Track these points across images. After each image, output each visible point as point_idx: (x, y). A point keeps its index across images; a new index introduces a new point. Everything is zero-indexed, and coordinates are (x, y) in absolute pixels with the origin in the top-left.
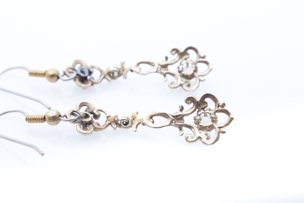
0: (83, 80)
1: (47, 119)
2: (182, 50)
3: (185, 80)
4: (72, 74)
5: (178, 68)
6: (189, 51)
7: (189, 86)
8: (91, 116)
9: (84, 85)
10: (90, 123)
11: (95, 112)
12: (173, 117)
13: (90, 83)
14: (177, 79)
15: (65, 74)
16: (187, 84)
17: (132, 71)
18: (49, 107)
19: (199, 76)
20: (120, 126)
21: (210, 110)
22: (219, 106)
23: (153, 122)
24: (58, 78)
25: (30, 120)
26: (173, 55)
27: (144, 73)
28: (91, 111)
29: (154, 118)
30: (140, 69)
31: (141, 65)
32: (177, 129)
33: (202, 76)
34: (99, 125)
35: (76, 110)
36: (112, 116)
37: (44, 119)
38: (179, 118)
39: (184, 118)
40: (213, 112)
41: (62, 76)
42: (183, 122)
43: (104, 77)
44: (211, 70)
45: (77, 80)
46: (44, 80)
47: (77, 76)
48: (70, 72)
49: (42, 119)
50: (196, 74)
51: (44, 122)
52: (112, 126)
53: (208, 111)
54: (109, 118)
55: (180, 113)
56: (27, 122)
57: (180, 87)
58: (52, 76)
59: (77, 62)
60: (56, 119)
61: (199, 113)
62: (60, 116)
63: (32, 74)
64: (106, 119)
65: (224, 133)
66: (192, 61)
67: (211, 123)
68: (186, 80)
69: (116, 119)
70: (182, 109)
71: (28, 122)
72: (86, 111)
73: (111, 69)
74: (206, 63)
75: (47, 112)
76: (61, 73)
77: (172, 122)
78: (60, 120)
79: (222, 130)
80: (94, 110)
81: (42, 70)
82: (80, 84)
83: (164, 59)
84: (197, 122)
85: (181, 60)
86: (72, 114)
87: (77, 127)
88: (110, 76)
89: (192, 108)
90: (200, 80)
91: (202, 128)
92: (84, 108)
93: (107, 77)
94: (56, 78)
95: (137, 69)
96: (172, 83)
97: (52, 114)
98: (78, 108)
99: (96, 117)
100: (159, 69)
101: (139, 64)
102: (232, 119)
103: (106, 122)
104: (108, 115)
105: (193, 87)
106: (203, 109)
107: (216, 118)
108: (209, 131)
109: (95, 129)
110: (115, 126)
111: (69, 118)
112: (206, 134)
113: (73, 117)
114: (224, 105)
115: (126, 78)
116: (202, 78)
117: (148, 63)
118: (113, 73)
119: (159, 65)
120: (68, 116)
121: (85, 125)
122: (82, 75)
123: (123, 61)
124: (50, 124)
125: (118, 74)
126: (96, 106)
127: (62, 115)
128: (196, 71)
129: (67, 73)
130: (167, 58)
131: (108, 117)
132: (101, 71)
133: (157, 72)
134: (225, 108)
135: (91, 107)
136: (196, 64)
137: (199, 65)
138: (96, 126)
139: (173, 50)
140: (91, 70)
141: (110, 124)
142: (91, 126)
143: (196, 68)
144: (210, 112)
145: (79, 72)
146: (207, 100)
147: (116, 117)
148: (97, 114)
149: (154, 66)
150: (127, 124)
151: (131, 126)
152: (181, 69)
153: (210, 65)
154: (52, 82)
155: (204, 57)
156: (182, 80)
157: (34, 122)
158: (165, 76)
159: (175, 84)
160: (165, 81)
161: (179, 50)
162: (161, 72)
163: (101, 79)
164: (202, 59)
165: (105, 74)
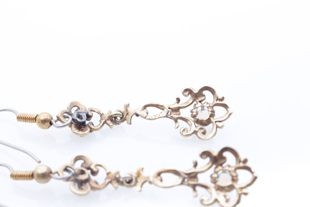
0: (80, 126)
1: (35, 176)
2: (196, 91)
3: (199, 126)
4: (67, 119)
5: (192, 112)
6: (205, 92)
7: (204, 133)
8: (88, 172)
9: (81, 133)
10: (87, 181)
11: (93, 167)
12: (186, 174)
13: (89, 130)
14: (190, 125)
15: (59, 119)
16: (202, 131)
17: (137, 115)
18: (38, 161)
19: (216, 122)
20: (122, 183)
21: (229, 166)
22: (240, 162)
23: (161, 180)
24: (51, 124)
25: (16, 177)
26: (186, 96)
27: (151, 118)
28: (87, 166)
29: (163, 175)
30: (147, 113)
31: (148, 108)
32: (190, 189)
33: (220, 122)
34: (97, 183)
35: (70, 165)
36: (113, 172)
37: (32, 176)
38: (193, 176)
39: (199, 176)
40: (233, 169)
41: (56, 121)
42: (197, 181)
43: (105, 122)
44: (230, 114)
45: (73, 125)
46: (35, 125)
47: (73, 122)
48: (65, 117)
49: (29, 176)
50: (212, 119)
51: (32, 179)
52: (112, 184)
53: (227, 168)
54: (110, 175)
55: (193, 170)
56: (12, 180)
57: (194, 135)
58: (44, 121)
59: (73, 105)
60: (46, 176)
61: (217, 170)
62: (51, 172)
63: (20, 118)
64: (105, 176)
65: (246, 194)
66: (208, 103)
67: (230, 183)
68: (202, 127)
69: (117, 176)
70: (196, 165)
71: (14, 179)
72: (82, 166)
73: (114, 112)
74: (225, 106)
75: (36, 168)
76: (55, 118)
77: (183, 180)
78: (51, 177)
79: (244, 191)
80: (91, 165)
81: (32, 113)
82: (77, 131)
83: (175, 101)
84: (214, 181)
85: (195, 103)
86: (66, 170)
87: (71, 186)
88: (112, 121)
89: (208, 164)
90: (217, 127)
91: (220, 189)
92: (80, 162)
93: (109, 122)
94: (48, 124)
95: (144, 113)
96: (184, 130)
97: (42, 170)
98: (73, 163)
99: (94, 173)
100: (169, 114)
101: (145, 107)
102: (255, 178)
103: (106, 179)
104: (108, 171)
105: (209, 135)
106: (221, 165)
107: (237, 176)
108: (229, 191)
109: (93, 188)
110: (116, 185)
111: (61, 176)
112: (225, 196)
113: (66, 174)
114: (245, 161)
115: (131, 124)
116: (220, 124)
117: (157, 106)
118: (116, 118)
119: (169, 108)
120: (60, 174)
121: (81, 184)
122: (79, 120)
123: (127, 104)
124: (40, 182)
125: (121, 118)
126: (94, 160)
127: (53, 171)
128: (212, 115)
129: (61, 118)
130: (178, 100)
131: (108, 174)
132: (101, 115)
133: (166, 116)
134: (248, 164)
135: (87, 161)
136: (212, 107)
137: (215, 108)
138: (94, 185)
139: (186, 90)
140: (90, 114)
141: (110, 182)
142: (88, 184)
143: (213, 112)
144: (230, 169)
145: (75, 117)
146: (226, 154)
147: (118, 173)
148: (95, 170)
149: (163, 109)
150: (129, 182)
151: (135, 185)
152: (195, 114)
153: (229, 109)
154: (43, 128)
155: (222, 99)
156: (196, 127)
157: (20, 179)
158: (176, 121)
159: (188, 131)
160: (176, 127)
161: (193, 90)
162: (172, 117)
163: (101, 125)
164: (219, 101)
165: (106, 119)
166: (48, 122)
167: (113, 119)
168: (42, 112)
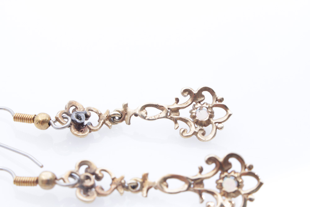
0: (79, 127)
1: (40, 181)
2: (195, 91)
3: (199, 128)
4: (66, 120)
5: (191, 112)
6: (205, 93)
7: (203, 134)
8: (93, 177)
9: (80, 134)
10: (93, 186)
11: (97, 172)
12: (192, 180)
13: (88, 130)
14: (190, 126)
15: (57, 120)
16: (202, 132)
17: (136, 115)
18: (41, 165)
19: (215, 123)
20: (126, 188)
21: (235, 172)
22: (245, 168)
23: (167, 186)
24: (50, 124)
25: (19, 182)
26: (185, 96)
27: (150, 119)
28: (92, 171)
29: (168, 181)
30: (146, 113)
31: (147, 108)
32: (196, 196)
33: (219, 123)
34: (102, 189)
35: (75, 171)
36: (118, 177)
37: (36, 182)
38: (199, 182)
39: (205, 182)
40: (239, 174)
41: (54, 122)
42: (203, 187)
43: (104, 123)
44: (230, 115)
45: (72, 126)
46: (32, 125)
47: (72, 123)
48: (64, 118)
49: (34, 182)
50: (211, 120)
51: (36, 185)
52: (118, 190)
53: (233, 174)
54: (115, 180)
55: (199, 176)
56: (15, 186)
57: (194, 136)
58: (42, 122)
59: (71, 104)
60: (50, 182)
61: (223, 176)
62: (56, 179)
63: (16, 118)
64: (111, 181)
65: (251, 200)
66: (207, 104)
67: (236, 189)
68: (201, 128)
69: (123, 181)
70: (201, 170)
71: (17, 185)
72: (86, 171)
73: (112, 113)
74: (225, 107)
75: (40, 175)
76: (53, 119)
77: (189, 186)
78: (55, 183)
79: (250, 196)
80: (95, 170)
81: (30, 113)
82: (76, 132)
83: (174, 101)
84: (220, 186)
85: (194, 103)
86: (71, 175)
87: (76, 192)
88: (110, 121)
89: (214, 170)
90: (217, 128)
91: (226, 194)
92: (84, 167)
93: (107, 122)
94: (47, 125)
95: (143, 113)
96: (184, 131)
97: (46, 176)
98: (77, 169)
99: (98, 178)
100: (168, 114)
101: (144, 108)
102: (261, 184)
103: (111, 185)
104: (113, 177)
105: (209, 136)
106: (227, 171)
107: (242, 182)
108: (234, 197)
109: (99, 194)
110: (122, 190)
111: (67, 183)
112: (230, 202)
113: (72, 181)
114: (251, 167)
115: (129, 124)
116: (220, 126)
117: (156, 106)
118: (114, 118)
119: (169, 109)
120: (66, 180)
121: (86, 190)
122: (78, 121)
123: (126, 103)
124: (45, 189)
125: (120, 118)
126: (98, 165)
127: (58, 177)
128: (211, 116)
129: (60, 119)
130: (177, 100)
131: (113, 179)
132: (100, 115)
133: (166, 117)
134: (253, 171)
135: (92, 167)
136: (212, 108)
137: (215, 109)
138: (100, 191)
139: (185, 91)
140: (88, 114)
141: (116, 188)
142: (93, 190)
143: (212, 112)
144: (236, 175)
145: (74, 117)
146: (232, 160)
147: (122, 178)
148: (100, 175)
149: (162, 110)
150: (134, 187)
151: (141, 190)
152: (194, 114)
153: (228, 111)
154: (41, 129)
155: (222, 100)
156: (196, 128)
157: (24, 185)
158: (176, 122)
159: (188, 132)
160: (176, 128)
161: (193, 91)
162: (171, 117)
163: (100, 125)
164: (219, 102)
165: (105, 119)
166: (46, 123)
167: (112, 119)
168: (41, 112)
